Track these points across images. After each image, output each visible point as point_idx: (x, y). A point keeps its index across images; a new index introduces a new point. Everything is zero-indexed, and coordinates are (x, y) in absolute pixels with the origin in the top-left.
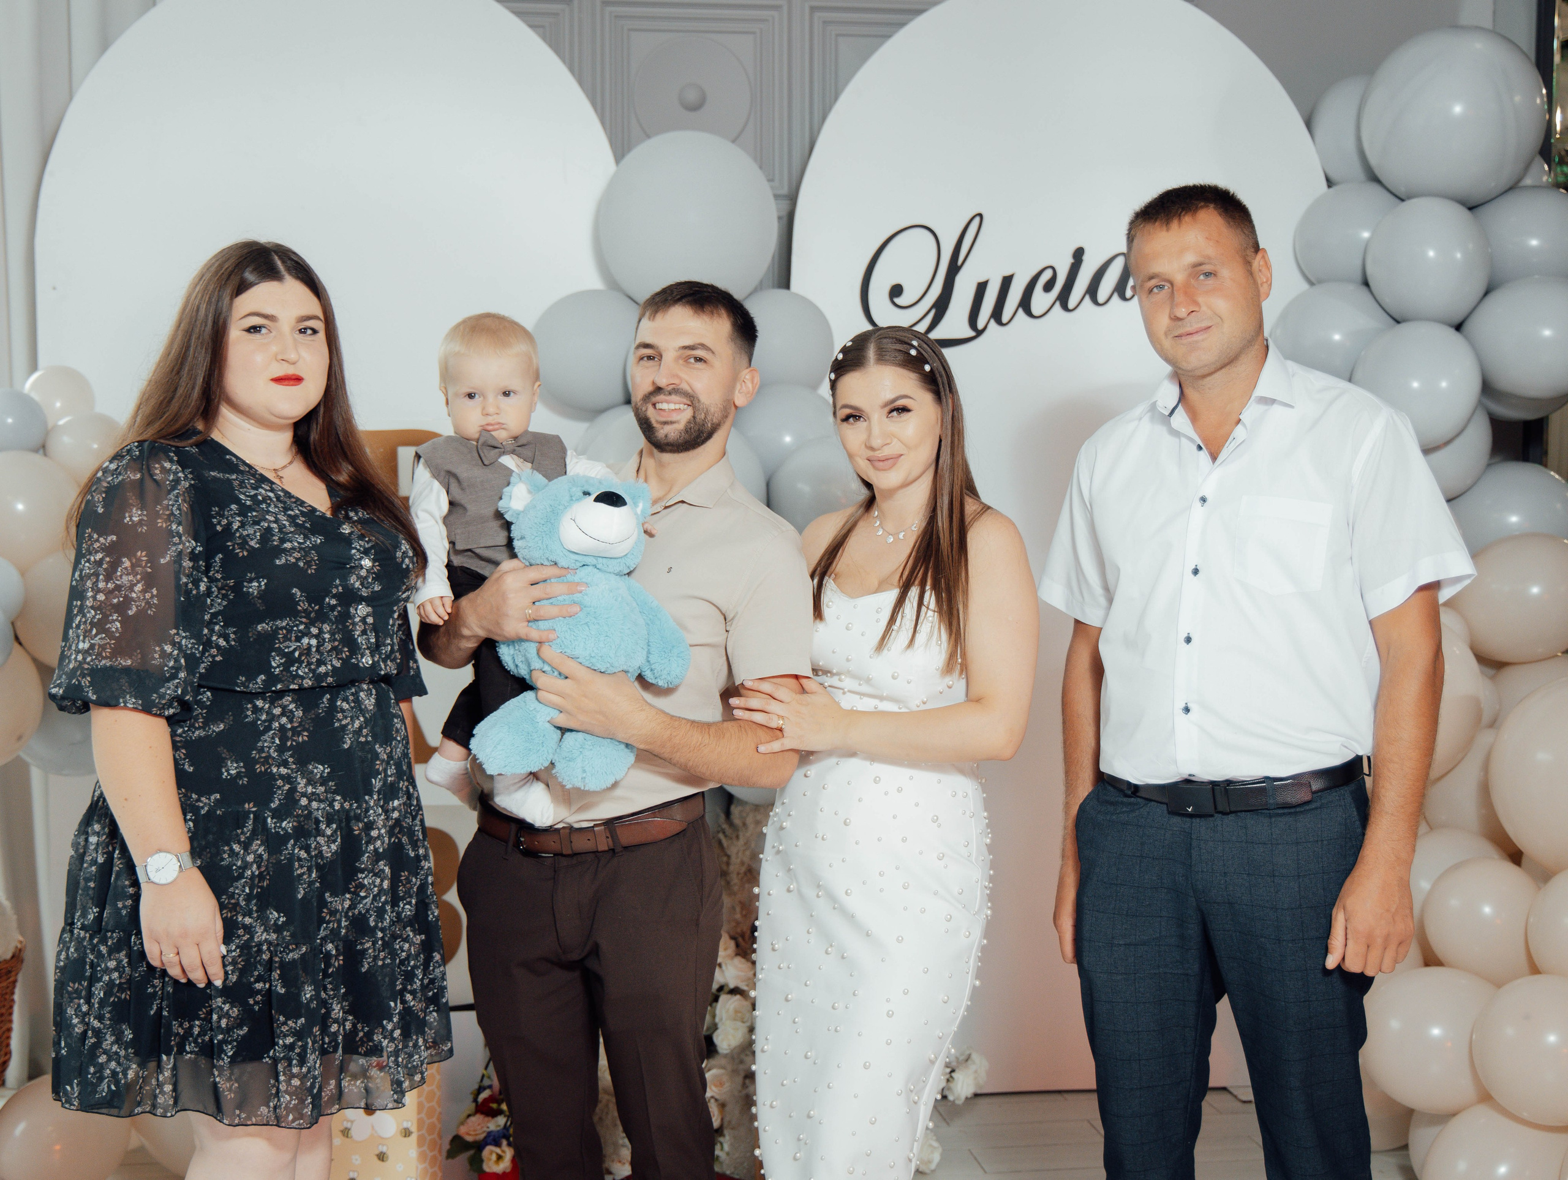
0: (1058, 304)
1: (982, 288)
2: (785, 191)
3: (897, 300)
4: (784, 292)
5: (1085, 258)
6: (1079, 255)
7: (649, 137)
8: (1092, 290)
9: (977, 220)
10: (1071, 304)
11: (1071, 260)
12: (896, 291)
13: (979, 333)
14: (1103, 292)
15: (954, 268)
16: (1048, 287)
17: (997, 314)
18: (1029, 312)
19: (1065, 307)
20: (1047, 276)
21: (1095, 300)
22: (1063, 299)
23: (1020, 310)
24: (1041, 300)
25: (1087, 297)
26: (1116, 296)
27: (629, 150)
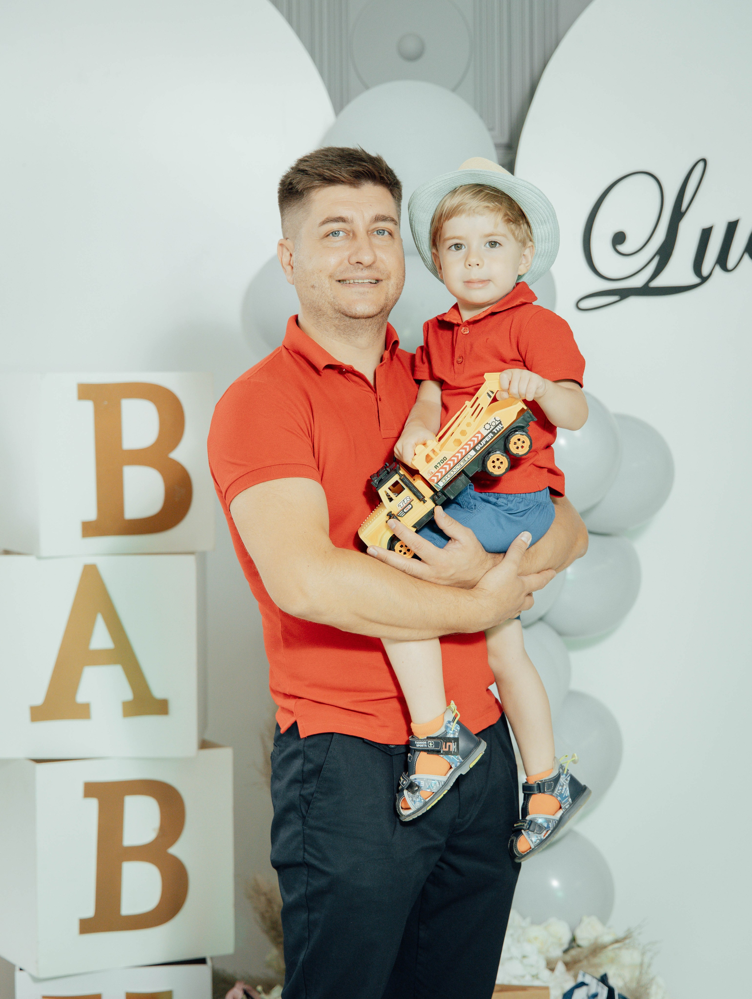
1: (706, 234)
3: (620, 248)
7: (368, 88)
9: (701, 164)
12: (619, 238)
13: (704, 280)
15: (678, 214)
17: (722, 260)
27: (348, 101)
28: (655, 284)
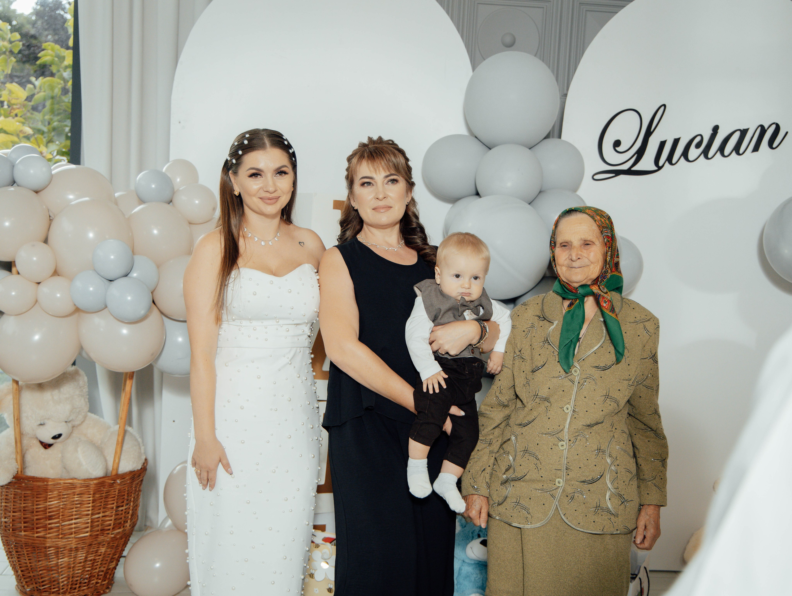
0: (702, 155)
3: (617, 149)
4: (558, 140)
6: (716, 129)
8: (721, 149)
9: (663, 108)
10: (710, 155)
11: (711, 132)
12: (617, 143)
13: (660, 168)
14: (727, 151)
15: (649, 133)
16: (698, 146)
17: (669, 159)
18: (687, 159)
19: (706, 157)
20: (698, 139)
21: (723, 155)
22: (705, 153)
23: (682, 158)
24: (693, 152)
25: (719, 153)
27: (480, 63)
28: (635, 168)
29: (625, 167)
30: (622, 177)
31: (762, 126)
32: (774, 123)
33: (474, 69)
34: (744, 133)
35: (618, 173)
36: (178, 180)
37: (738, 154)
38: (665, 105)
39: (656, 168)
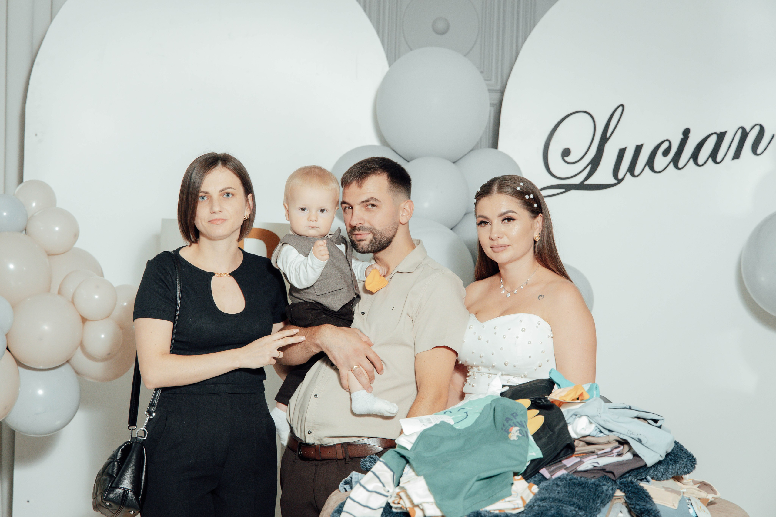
0: (672, 164)
1: (622, 152)
2: (499, 87)
3: (567, 159)
4: (494, 150)
5: (691, 135)
6: (686, 133)
7: (411, 50)
8: (695, 156)
9: (621, 108)
10: (681, 164)
11: (682, 136)
12: (566, 153)
13: (620, 181)
14: (701, 159)
15: (604, 140)
16: (666, 153)
17: (631, 170)
18: (652, 169)
19: (676, 166)
20: (665, 145)
21: (696, 163)
22: (675, 161)
23: (647, 167)
24: (660, 161)
25: (691, 160)
26: (710, 159)
27: (399, 57)
28: (589, 182)
29: (577, 180)
30: (573, 192)
31: (743, 129)
32: (757, 125)
33: (390, 65)
34: (721, 136)
35: (568, 188)
36: (34, 204)
37: (715, 161)
38: (622, 106)
39: (615, 181)
